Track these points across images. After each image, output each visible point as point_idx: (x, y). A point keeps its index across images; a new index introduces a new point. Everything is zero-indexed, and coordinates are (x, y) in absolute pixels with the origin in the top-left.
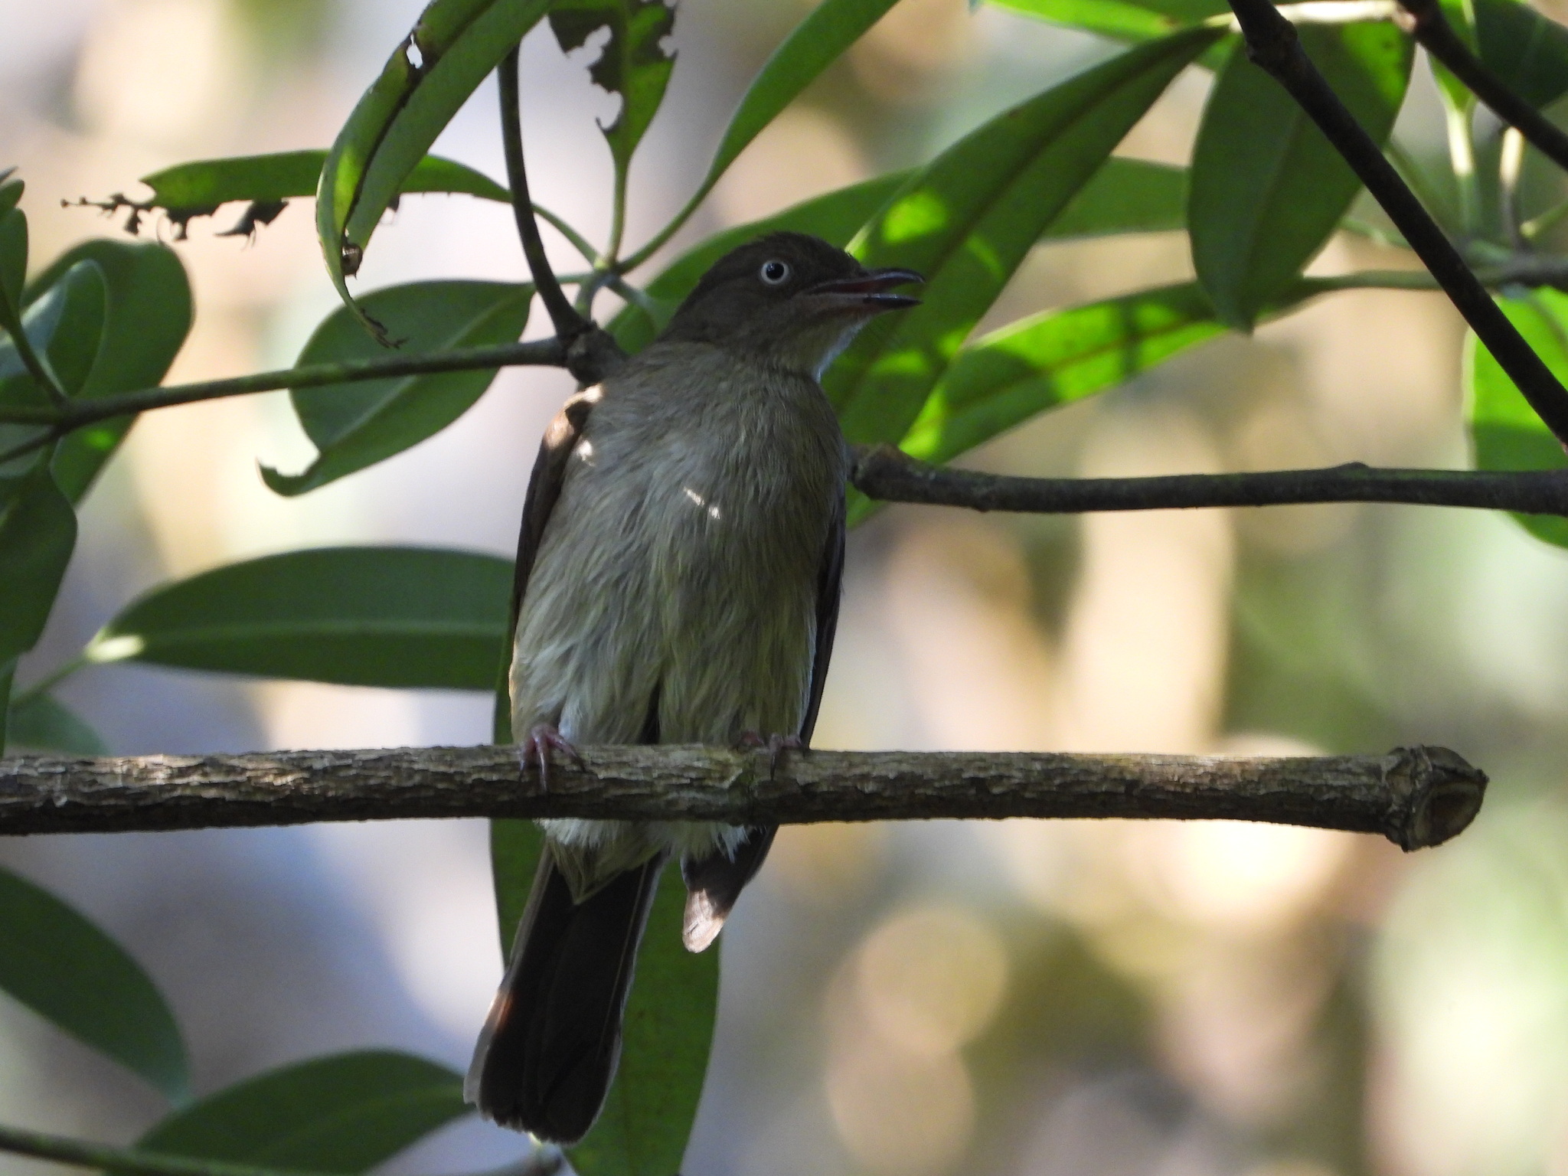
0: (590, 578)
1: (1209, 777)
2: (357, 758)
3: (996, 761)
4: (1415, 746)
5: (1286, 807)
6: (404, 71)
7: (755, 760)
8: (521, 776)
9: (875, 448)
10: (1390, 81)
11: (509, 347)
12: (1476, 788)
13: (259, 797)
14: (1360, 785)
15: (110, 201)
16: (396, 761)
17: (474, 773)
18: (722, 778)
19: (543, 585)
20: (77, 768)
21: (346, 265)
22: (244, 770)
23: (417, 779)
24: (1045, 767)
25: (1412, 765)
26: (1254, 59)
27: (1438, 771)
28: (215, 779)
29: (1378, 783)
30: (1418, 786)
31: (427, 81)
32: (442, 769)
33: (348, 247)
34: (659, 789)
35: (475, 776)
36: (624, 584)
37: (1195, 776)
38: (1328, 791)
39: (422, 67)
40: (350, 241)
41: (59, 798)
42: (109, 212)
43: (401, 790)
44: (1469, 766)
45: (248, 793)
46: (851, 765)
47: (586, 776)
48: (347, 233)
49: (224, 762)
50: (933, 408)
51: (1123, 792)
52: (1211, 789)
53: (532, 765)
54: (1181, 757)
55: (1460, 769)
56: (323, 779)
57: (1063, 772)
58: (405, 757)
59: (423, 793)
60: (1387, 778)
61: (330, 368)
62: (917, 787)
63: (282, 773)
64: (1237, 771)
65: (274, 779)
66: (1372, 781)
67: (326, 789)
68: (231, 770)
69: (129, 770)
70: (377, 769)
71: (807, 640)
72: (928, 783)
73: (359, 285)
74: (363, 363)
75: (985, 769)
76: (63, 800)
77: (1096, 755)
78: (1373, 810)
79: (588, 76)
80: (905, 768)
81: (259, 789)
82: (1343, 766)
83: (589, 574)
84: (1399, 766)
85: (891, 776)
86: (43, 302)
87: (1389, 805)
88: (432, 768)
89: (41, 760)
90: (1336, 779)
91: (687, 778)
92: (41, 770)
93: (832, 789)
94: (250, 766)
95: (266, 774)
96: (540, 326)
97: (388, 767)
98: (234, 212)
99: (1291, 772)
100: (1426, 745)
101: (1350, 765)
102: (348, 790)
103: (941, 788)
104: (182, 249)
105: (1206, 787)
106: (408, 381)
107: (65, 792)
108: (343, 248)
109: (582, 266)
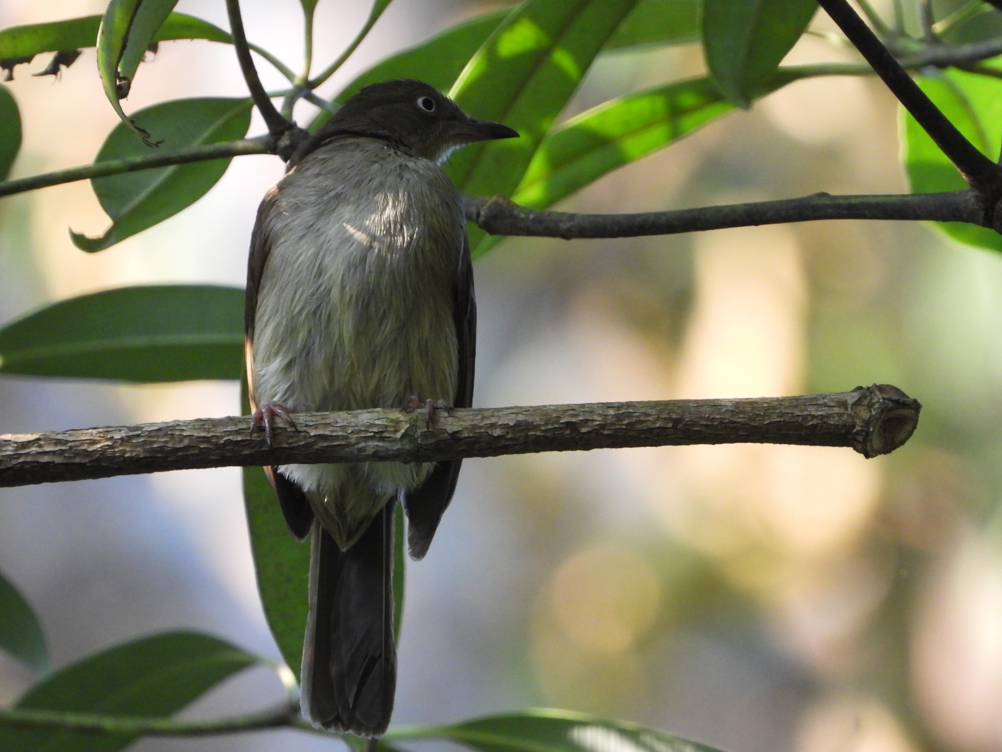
2: (144, 430)
3: (583, 410)
4: (870, 386)
5: (784, 432)
7: (417, 417)
9: (491, 200)
11: (238, 143)
12: (913, 412)
14: (833, 414)
16: (171, 430)
17: (225, 436)
18: (396, 431)
21: (120, 92)
22: (67, 442)
23: (186, 442)
25: (869, 398)
27: (887, 402)
28: (47, 449)
29: (846, 412)
30: (874, 413)
32: (203, 434)
33: (121, 79)
34: (353, 441)
35: (226, 438)
37: (720, 413)
38: (811, 420)
40: (122, 75)
43: (176, 450)
44: (909, 398)
45: (70, 457)
46: (484, 418)
47: (301, 434)
48: (119, 70)
49: (53, 437)
51: (671, 427)
52: (731, 422)
55: (902, 400)
56: (121, 445)
58: (177, 428)
59: (191, 452)
60: (851, 408)
61: (115, 163)
62: (530, 430)
64: (749, 408)
65: (88, 447)
66: (842, 411)
68: (58, 442)
72: (537, 427)
73: (131, 105)
74: (138, 159)
75: (576, 416)
77: (651, 402)
78: (844, 431)
81: (78, 454)
82: (821, 402)
83: (295, 308)
84: (859, 399)
85: (511, 424)
87: (854, 427)
88: (196, 434)
90: (817, 410)
91: (371, 432)
93: (471, 435)
94: (71, 439)
95: (82, 444)
96: (258, 127)
97: (165, 435)
98: (44, 60)
99: (786, 408)
100: (878, 384)
101: (826, 401)
102: (139, 452)
103: (546, 430)
104: (10, 86)
106: (170, 169)
108: (118, 81)
109: (286, 85)
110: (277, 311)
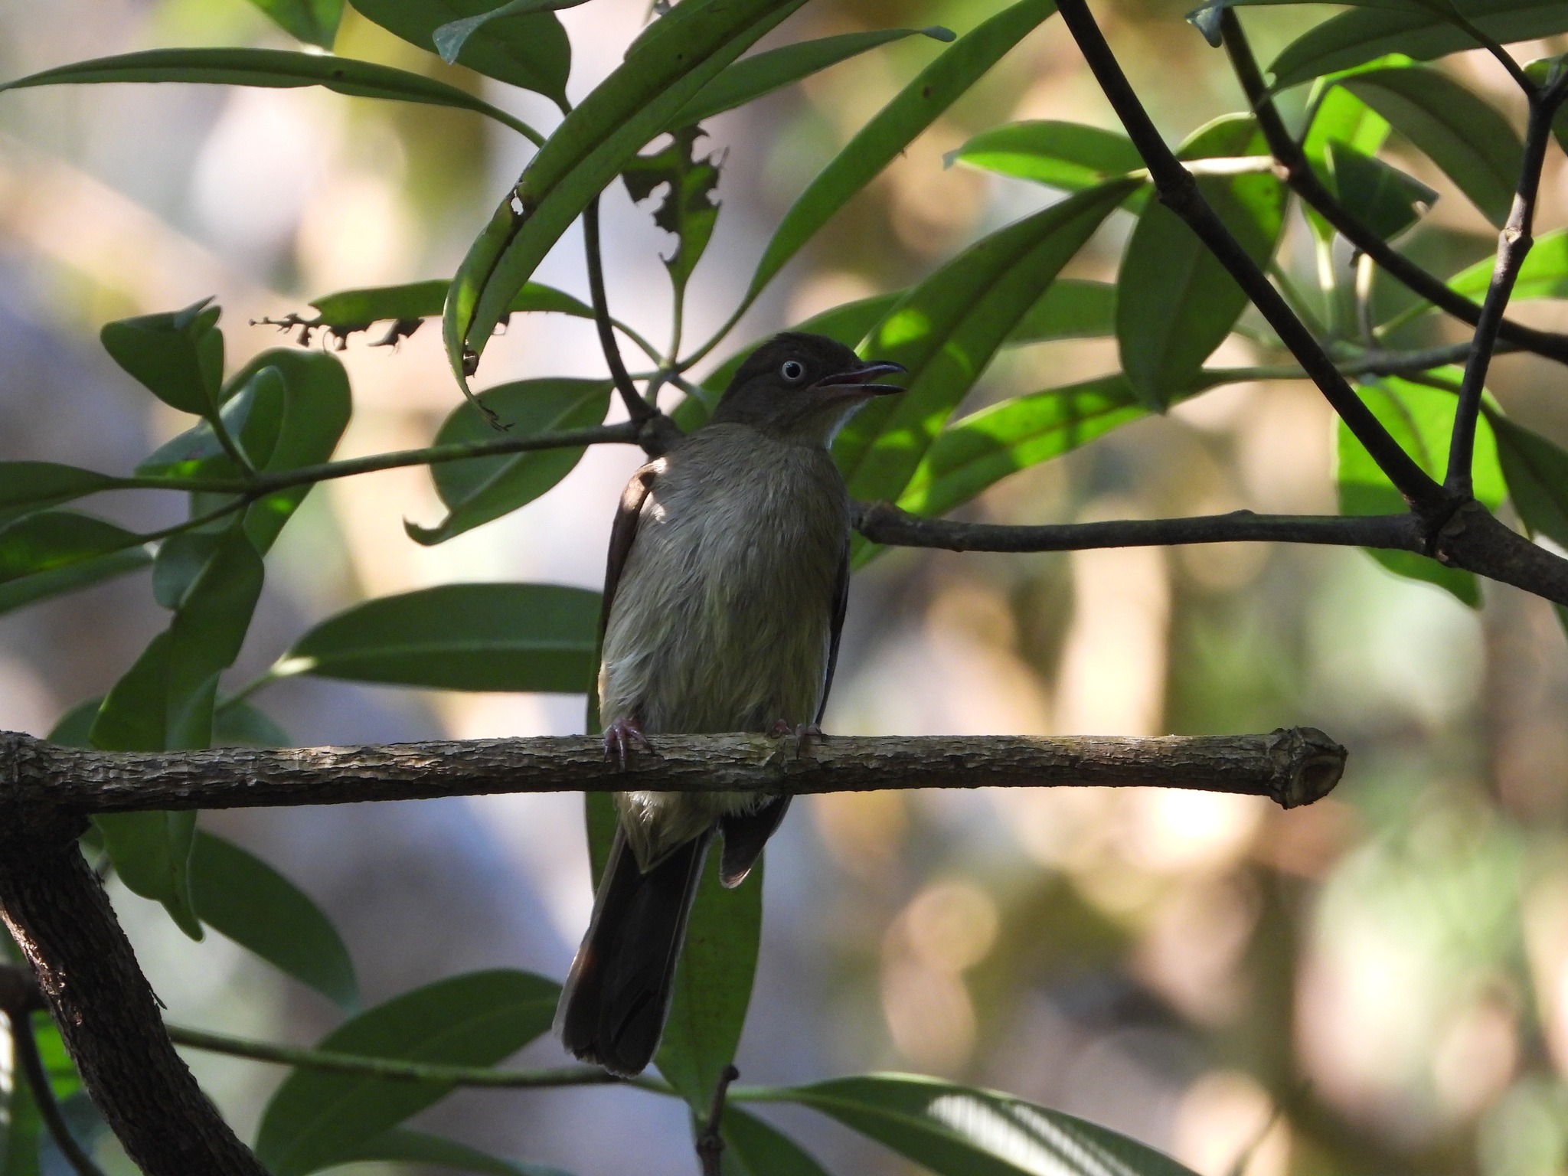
1: (1134, 753)
2: (479, 746)
3: (970, 743)
4: (1291, 728)
5: (1193, 776)
6: (509, 217)
7: (785, 744)
8: (605, 759)
9: (875, 504)
10: (1270, 220)
11: (594, 429)
12: (1338, 759)
13: (403, 777)
14: (1250, 758)
15: (287, 320)
16: (509, 748)
17: (569, 757)
18: (761, 758)
20: (264, 756)
21: (467, 367)
22: (393, 756)
23: (525, 762)
24: (1008, 747)
25: (1290, 742)
26: (1163, 201)
27: (1310, 747)
28: (370, 764)
29: (1264, 757)
30: (1295, 759)
31: (527, 226)
32: (545, 754)
33: (468, 353)
34: (711, 767)
35: (570, 759)
37: (1123, 753)
38: (1224, 764)
39: (522, 214)
40: (469, 349)
41: (251, 780)
42: (286, 329)
43: (514, 770)
44: (1334, 743)
45: (396, 774)
46: (859, 748)
47: (655, 758)
48: (467, 343)
49: (377, 750)
50: (922, 474)
51: (1068, 765)
52: (1135, 763)
53: (614, 750)
54: (1112, 738)
55: (1327, 745)
56: (453, 763)
57: (1021, 750)
58: (516, 745)
59: (531, 773)
60: (1270, 753)
61: (456, 447)
62: (909, 763)
63: (422, 758)
64: (1155, 748)
65: (416, 763)
66: (1259, 755)
67: (456, 770)
68: (382, 756)
69: (303, 757)
70: (494, 755)
71: (823, 649)
72: (917, 760)
73: (479, 383)
74: (482, 443)
75: (962, 749)
76: (254, 781)
77: (1046, 738)
78: (1260, 777)
79: (652, 221)
80: (900, 749)
81: (403, 771)
82: (1236, 744)
84: (1279, 743)
85: (890, 756)
86: (236, 399)
87: (1272, 773)
88: (537, 753)
89: (237, 751)
90: (1231, 753)
91: (733, 759)
92: (236, 758)
93: (844, 766)
94: (397, 753)
95: (409, 760)
96: (618, 413)
97: (503, 753)
98: (382, 328)
99: (1196, 749)
100: (1301, 727)
101: (1242, 743)
102: (472, 771)
103: (928, 764)
104: (342, 356)
105: (1131, 761)
106: (518, 457)
107: (255, 775)
108: (464, 355)
109: (650, 367)
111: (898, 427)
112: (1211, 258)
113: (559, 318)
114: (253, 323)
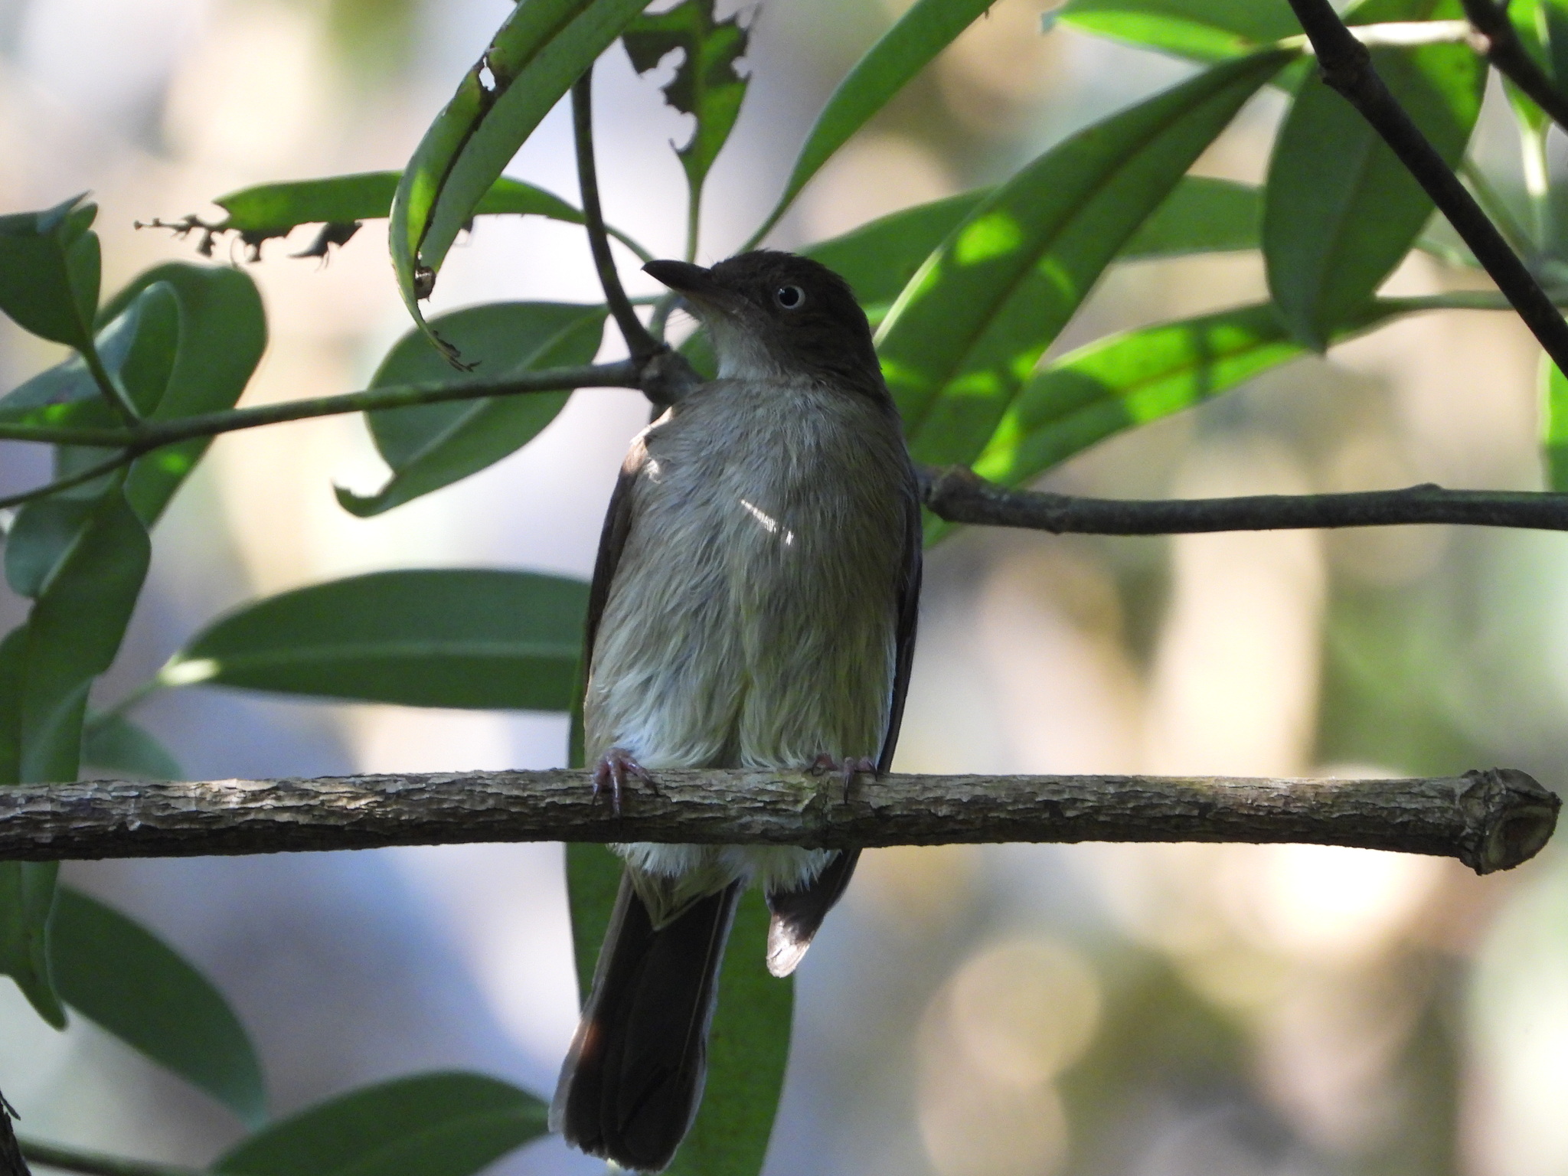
0: (669, 608)
1: (1283, 800)
2: (430, 782)
3: (1069, 784)
4: (1488, 770)
5: (1360, 830)
6: (477, 93)
7: (828, 783)
8: (595, 800)
9: (948, 470)
10: (1463, 102)
11: (582, 369)
12: (1549, 811)
13: (332, 821)
14: (1434, 808)
15: (184, 223)
16: (471, 785)
17: (548, 797)
18: (797, 802)
19: (621, 615)
20: (151, 792)
21: (420, 288)
22: (318, 794)
23: (491, 803)
24: (1119, 790)
25: (1486, 787)
26: (1326, 81)
27: (1512, 794)
28: (288, 803)
29: (1452, 806)
30: (1492, 809)
31: (501, 103)
32: (516, 793)
33: (421, 270)
34: (733, 813)
35: (548, 800)
36: (703, 613)
37: (1269, 799)
38: (1401, 815)
39: (495, 90)
40: (423, 264)
41: (133, 822)
42: (183, 234)
43: (475, 814)
44: (1543, 790)
45: (321, 816)
46: (925, 789)
47: (659, 799)
48: (420, 256)
49: (298, 786)
50: (1007, 430)
51: (1197, 814)
52: (1285, 813)
53: (606, 789)
54: (1254, 780)
55: (1534, 792)
56: (396, 803)
57: (1137, 795)
58: (479, 781)
59: (497, 817)
60: (1460, 801)
61: (403, 390)
62: (991, 810)
63: (356, 797)
64: (1310, 794)
65: (348, 803)
66: (1446, 804)
67: (400, 813)
68: (305, 794)
69: (202, 794)
70: (449, 793)
71: (885, 663)
72: (1001, 806)
73: (432, 308)
74: (437, 385)
75: (1059, 792)
76: (138, 824)
77: (1168, 777)
78: (1447, 834)
79: (661, 98)
80: (979, 791)
81: (332, 813)
82: (1415, 790)
83: (667, 603)
84: (1472, 789)
85: (965, 800)
86: (117, 324)
87: (1462, 828)
88: (505, 792)
89: (115, 784)
90: (1409, 802)
91: (761, 801)
92: (114, 794)
93: (905, 813)
94: (323, 790)
95: (339, 799)
96: (614, 348)
97: (461, 791)
98: (308, 233)
99: (1365, 796)
100: (1499, 768)
101: (1423, 788)
102: (422, 814)
103: (1014, 811)
104: (255, 271)
105: (1280, 810)
106: (481, 403)
107: (139, 816)
108: (417, 272)
110: (639, 607)
111: (977, 368)
112: (1387, 152)
113: (537, 224)
114: (138, 226)
